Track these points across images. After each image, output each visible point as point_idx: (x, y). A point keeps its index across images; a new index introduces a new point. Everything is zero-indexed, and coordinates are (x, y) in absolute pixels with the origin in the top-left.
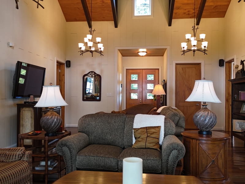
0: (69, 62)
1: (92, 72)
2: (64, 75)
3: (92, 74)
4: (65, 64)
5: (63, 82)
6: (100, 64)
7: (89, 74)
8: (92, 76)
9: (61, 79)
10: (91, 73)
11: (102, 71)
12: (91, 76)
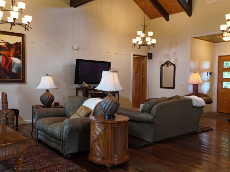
0: (151, 54)
1: (168, 62)
2: (146, 66)
4: (148, 56)
5: (145, 72)
6: (175, 54)
7: (166, 64)
8: (168, 65)
9: (144, 69)
11: (176, 60)
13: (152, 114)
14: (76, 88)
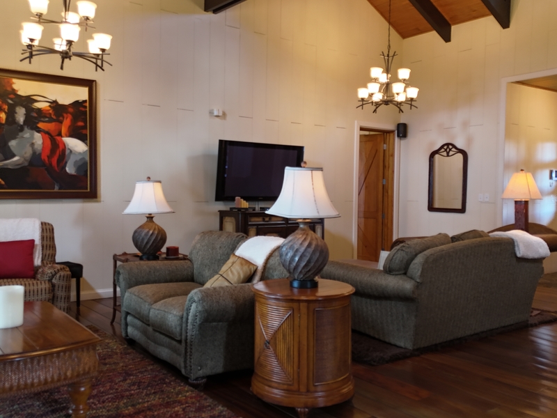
0: (405, 126)
1: (448, 144)
2: (393, 155)
3: (448, 150)
4: (396, 132)
5: (390, 170)
6: (465, 124)
7: (443, 150)
8: (448, 153)
9: (387, 164)
10: (445, 147)
11: (469, 141)
12: (445, 154)
13: (411, 278)
14: (219, 211)
